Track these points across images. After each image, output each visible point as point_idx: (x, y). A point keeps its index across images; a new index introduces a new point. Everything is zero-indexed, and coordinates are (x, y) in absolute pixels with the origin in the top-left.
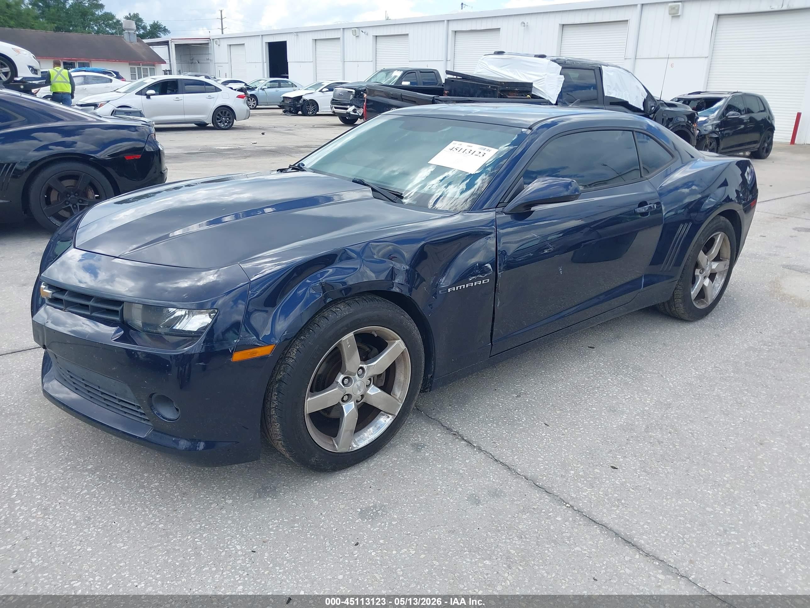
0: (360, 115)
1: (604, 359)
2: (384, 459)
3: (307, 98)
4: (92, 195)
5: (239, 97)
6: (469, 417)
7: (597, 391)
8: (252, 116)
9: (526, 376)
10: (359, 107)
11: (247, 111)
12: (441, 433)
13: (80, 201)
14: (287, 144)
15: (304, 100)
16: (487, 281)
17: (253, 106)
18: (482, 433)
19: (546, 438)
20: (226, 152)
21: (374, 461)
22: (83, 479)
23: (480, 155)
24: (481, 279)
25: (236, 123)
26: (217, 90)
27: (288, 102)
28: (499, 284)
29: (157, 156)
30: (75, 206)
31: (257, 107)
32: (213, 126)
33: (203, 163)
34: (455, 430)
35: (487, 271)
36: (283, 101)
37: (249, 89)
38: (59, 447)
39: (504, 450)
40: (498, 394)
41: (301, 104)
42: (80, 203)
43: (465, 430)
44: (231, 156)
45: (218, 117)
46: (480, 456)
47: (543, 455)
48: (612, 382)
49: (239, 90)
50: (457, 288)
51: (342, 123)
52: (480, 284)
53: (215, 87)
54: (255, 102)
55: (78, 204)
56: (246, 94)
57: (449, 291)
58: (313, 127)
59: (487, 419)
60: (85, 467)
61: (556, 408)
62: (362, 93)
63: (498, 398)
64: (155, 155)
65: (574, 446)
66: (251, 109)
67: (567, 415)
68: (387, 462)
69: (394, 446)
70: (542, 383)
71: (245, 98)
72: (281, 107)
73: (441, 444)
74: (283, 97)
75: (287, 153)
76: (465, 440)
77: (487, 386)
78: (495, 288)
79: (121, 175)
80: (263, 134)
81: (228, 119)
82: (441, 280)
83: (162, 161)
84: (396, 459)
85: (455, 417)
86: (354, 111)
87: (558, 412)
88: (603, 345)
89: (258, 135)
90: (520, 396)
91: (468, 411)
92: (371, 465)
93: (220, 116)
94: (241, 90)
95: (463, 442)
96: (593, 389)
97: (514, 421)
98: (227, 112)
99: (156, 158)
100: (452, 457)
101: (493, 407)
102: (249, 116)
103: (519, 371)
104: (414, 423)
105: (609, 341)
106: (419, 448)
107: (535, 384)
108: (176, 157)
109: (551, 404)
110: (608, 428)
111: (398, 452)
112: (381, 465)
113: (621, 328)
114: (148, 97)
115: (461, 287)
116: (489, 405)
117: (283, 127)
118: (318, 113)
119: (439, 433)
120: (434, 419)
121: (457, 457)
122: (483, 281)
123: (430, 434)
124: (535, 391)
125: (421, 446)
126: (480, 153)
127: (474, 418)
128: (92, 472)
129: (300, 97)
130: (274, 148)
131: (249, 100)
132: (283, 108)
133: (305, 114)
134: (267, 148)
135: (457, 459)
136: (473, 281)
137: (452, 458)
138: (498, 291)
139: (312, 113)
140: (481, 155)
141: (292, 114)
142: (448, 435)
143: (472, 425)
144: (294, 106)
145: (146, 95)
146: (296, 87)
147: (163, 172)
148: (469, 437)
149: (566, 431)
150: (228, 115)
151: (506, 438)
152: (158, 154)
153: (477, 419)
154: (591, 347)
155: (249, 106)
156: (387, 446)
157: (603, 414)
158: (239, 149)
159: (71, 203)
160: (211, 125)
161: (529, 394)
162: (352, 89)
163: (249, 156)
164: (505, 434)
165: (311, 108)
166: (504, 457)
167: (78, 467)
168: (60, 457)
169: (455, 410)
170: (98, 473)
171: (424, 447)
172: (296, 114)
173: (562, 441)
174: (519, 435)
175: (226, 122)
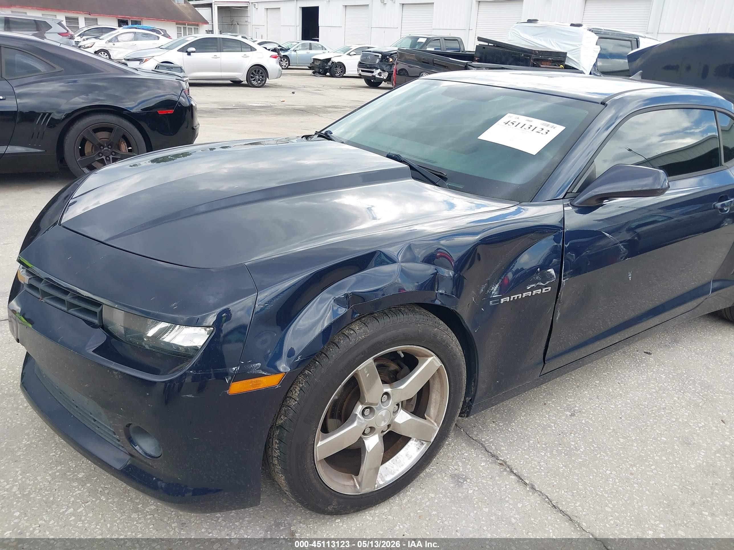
0: (385, 78)
1: (665, 370)
2: (419, 494)
3: (336, 60)
4: (124, 147)
5: (272, 56)
6: (517, 440)
7: (663, 413)
8: (284, 75)
9: (578, 387)
10: (384, 71)
11: (279, 70)
12: (486, 461)
13: (113, 153)
14: (315, 104)
15: (333, 62)
16: (547, 290)
17: (285, 66)
18: (534, 464)
19: (612, 478)
20: (258, 109)
21: (407, 496)
22: (71, 491)
23: (542, 132)
24: (541, 287)
25: (268, 81)
26: (252, 49)
27: (318, 63)
28: (562, 294)
29: (189, 111)
30: (108, 158)
31: (289, 67)
32: (247, 83)
33: (236, 119)
34: (502, 459)
35: (549, 277)
36: (313, 63)
37: (281, 50)
38: (52, 444)
39: (563, 492)
40: (549, 410)
41: (329, 66)
42: (112, 155)
43: (513, 460)
44: (262, 113)
45: (252, 75)
46: (534, 499)
47: (611, 503)
48: (679, 401)
49: (272, 51)
50: (512, 297)
51: (367, 85)
52: (539, 293)
53: (251, 46)
54: (287, 62)
55: (111, 157)
56: (279, 54)
57: (502, 302)
58: (341, 88)
59: (539, 445)
60: (76, 475)
61: (618, 434)
62: (388, 57)
63: (549, 416)
64: (188, 110)
65: (647, 492)
66: (283, 69)
67: (632, 445)
68: (423, 498)
69: (430, 475)
70: (598, 398)
71: (278, 58)
72: (310, 68)
73: (487, 478)
74: (314, 59)
75: (315, 113)
76: (515, 474)
77: (535, 398)
78: (557, 297)
79: (153, 129)
80: (293, 93)
81: (261, 77)
82: (493, 288)
83: (194, 116)
84: (433, 495)
85: (500, 440)
86: (380, 74)
87: (622, 440)
88: (661, 351)
89: (287, 94)
90: (574, 415)
91: (516, 431)
92: (404, 502)
93: (254, 75)
94: (274, 50)
95: (513, 477)
96: (659, 410)
97: (571, 449)
98: (261, 71)
99: (188, 113)
100: (501, 497)
101: (544, 428)
102: (281, 75)
103: (569, 380)
104: (453, 444)
105: (666, 346)
106: (460, 482)
107: (590, 399)
108: (210, 112)
109: (612, 428)
110: (684, 468)
111: (435, 485)
112: (416, 503)
113: (677, 329)
114: (189, 54)
115: (516, 296)
116: (539, 425)
117: (312, 87)
118: (344, 75)
119: (484, 461)
120: (476, 440)
121: (507, 499)
122: (544, 289)
123: (472, 463)
124: (591, 409)
125: (462, 478)
126: (543, 129)
127: (523, 442)
128: (82, 482)
129: (329, 59)
130: (303, 107)
131: (282, 61)
132: (313, 70)
133: (332, 76)
134: (296, 107)
135: (507, 502)
136: (532, 290)
137: (501, 499)
138: (560, 301)
139: (340, 75)
140: (544, 132)
141: (321, 75)
142: (494, 465)
143: (522, 452)
144: (323, 68)
145: (187, 52)
146: (326, 49)
147: (195, 128)
148: (519, 470)
149: (635, 469)
150: (261, 73)
151: (563, 473)
152: (191, 108)
153: (527, 444)
154: (647, 353)
155: (281, 66)
156: (422, 475)
157: (676, 447)
158: (271, 107)
159: (104, 156)
160: (245, 82)
161: (584, 413)
162: (379, 53)
163: (280, 114)
164: (562, 468)
165: (339, 70)
166: (564, 503)
167: (68, 474)
168: (51, 459)
169: (499, 429)
170: (89, 485)
171: (466, 481)
172: (324, 74)
173: (631, 484)
174: (579, 471)
175: (259, 80)
